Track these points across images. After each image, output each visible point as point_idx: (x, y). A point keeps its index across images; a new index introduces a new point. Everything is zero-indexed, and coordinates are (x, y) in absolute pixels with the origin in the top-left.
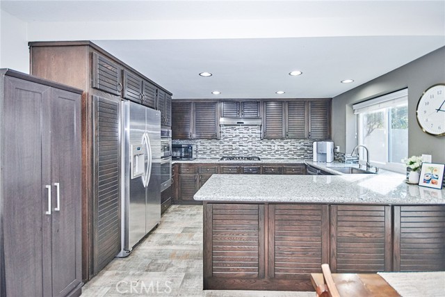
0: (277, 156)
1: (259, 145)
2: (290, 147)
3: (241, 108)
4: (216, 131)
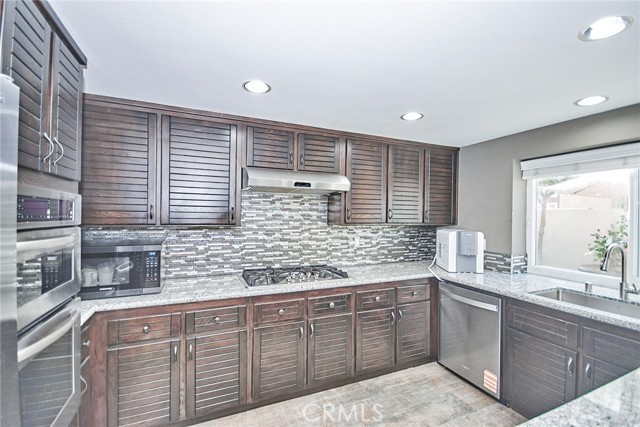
1: (323, 236)
2: (381, 241)
3: (296, 149)
4: (232, 205)
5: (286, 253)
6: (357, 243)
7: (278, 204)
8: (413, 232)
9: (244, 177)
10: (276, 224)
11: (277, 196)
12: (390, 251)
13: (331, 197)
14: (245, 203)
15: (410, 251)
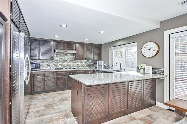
0: (80, 67)
1: (72, 62)
2: (85, 63)
3: (65, 45)
4: (53, 56)
5: (64, 65)
6: (79, 64)
7: (62, 56)
8: (93, 62)
9: (55, 51)
10: (62, 60)
11: (62, 54)
12: (87, 66)
13: (73, 54)
14: (55, 56)
15: (92, 66)
